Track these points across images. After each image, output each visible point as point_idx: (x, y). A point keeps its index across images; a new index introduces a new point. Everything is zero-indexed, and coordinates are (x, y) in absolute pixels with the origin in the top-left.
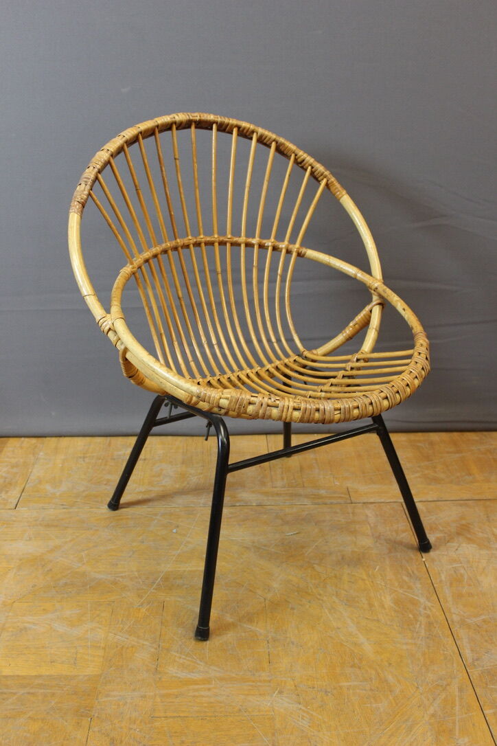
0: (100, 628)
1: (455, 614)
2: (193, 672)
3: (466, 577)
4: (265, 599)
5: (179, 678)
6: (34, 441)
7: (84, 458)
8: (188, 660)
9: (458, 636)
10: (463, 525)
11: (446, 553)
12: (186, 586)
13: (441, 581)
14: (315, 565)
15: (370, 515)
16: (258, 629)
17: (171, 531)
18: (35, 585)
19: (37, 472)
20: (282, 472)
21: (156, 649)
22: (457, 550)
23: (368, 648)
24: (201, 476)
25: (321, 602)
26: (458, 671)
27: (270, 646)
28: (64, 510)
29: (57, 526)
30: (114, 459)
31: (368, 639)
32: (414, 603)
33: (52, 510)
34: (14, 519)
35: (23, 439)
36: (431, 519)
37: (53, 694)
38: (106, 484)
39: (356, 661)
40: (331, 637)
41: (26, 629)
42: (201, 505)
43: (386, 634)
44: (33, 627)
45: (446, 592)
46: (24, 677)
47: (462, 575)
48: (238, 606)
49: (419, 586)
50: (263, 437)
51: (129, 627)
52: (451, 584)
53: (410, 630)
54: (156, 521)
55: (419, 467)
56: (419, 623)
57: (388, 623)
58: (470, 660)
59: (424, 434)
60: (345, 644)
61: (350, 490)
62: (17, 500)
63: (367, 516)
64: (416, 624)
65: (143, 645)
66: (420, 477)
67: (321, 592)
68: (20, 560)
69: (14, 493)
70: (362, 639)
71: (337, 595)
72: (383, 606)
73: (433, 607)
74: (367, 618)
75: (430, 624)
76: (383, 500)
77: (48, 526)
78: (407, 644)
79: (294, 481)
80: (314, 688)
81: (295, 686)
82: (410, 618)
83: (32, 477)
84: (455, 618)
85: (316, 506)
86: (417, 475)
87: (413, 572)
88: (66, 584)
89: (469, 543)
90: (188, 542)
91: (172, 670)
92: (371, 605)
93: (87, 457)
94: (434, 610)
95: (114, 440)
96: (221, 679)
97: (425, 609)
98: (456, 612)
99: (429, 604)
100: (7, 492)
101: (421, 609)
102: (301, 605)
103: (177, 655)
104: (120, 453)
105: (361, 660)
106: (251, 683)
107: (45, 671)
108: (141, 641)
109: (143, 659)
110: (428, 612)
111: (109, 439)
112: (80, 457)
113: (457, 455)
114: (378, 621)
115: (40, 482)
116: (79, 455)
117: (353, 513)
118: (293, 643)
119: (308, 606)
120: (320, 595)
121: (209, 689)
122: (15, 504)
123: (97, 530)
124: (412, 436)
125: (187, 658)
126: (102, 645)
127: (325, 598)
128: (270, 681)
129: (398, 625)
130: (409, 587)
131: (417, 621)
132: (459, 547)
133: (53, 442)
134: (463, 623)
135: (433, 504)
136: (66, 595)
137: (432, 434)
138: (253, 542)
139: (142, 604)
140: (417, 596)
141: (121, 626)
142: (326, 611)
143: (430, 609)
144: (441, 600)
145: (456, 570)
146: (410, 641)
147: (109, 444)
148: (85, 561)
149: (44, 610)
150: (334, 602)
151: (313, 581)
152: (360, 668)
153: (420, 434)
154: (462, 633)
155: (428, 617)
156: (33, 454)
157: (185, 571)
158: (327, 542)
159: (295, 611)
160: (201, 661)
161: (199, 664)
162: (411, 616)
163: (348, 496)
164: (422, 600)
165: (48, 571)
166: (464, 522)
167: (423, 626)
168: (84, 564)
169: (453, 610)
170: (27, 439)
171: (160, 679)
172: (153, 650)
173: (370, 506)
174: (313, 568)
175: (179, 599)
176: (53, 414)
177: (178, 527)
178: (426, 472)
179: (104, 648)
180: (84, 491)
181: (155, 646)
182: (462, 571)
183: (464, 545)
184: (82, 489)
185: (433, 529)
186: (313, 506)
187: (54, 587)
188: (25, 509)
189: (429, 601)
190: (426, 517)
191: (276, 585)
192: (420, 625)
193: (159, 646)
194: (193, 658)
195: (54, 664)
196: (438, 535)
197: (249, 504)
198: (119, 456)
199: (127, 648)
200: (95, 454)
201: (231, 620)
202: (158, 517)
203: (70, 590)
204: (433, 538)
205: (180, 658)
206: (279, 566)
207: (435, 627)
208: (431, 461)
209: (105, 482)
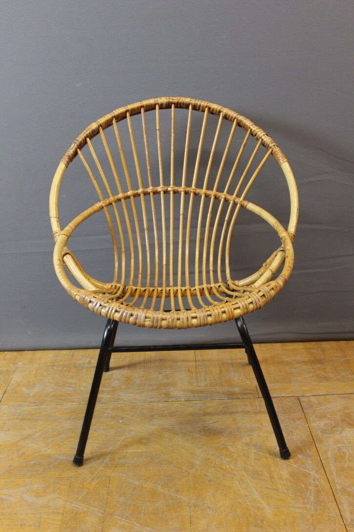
0: (60, 498)
1: (338, 483)
3: (347, 454)
4: (189, 474)
6: (15, 354)
7: (53, 366)
8: (127, 522)
9: (340, 501)
10: (346, 413)
11: (332, 436)
12: (127, 465)
13: (328, 458)
14: (229, 447)
16: (182, 497)
17: (118, 422)
18: (12, 466)
19: (16, 378)
20: (205, 375)
21: (103, 514)
22: (341, 433)
23: (268, 512)
24: (143, 378)
25: (232, 475)
26: (340, 529)
27: (192, 511)
28: (36, 407)
29: (29, 419)
30: (76, 367)
31: (268, 504)
32: (306, 475)
33: (27, 407)
35: (6, 352)
36: (321, 409)
38: (68, 386)
39: (259, 522)
40: (239, 503)
41: (2, 500)
42: (142, 401)
43: (282, 500)
44: (9, 498)
45: (332, 467)
47: (344, 453)
48: (168, 480)
49: (310, 462)
51: (83, 497)
52: (336, 460)
53: (302, 496)
54: (106, 414)
55: (313, 369)
56: (309, 491)
57: (286, 492)
58: (349, 521)
59: (317, 343)
60: (251, 508)
61: (258, 388)
64: (307, 492)
65: (93, 511)
66: (313, 376)
67: (233, 467)
70: (264, 504)
71: (246, 470)
72: (281, 479)
73: (320, 478)
74: (268, 488)
75: (318, 492)
76: (284, 395)
77: (23, 419)
78: (299, 508)
79: (214, 381)
83: (13, 382)
84: (338, 487)
85: (231, 400)
86: (311, 374)
88: (35, 464)
89: (351, 428)
90: (131, 430)
92: (272, 477)
93: (55, 365)
94: (322, 481)
95: (76, 352)
97: (314, 480)
98: (339, 482)
99: (317, 476)
101: (311, 480)
102: (217, 478)
103: (119, 518)
104: (81, 362)
105: (262, 521)
108: (91, 508)
109: (92, 522)
110: (317, 483)
111: (72, 351)
112: (50, 366)
113: (343, 359)
114: (277, 490)
115: (18, 385)
116: (49, 364)
117: (260, 405)
118: (210, 508)
119: (222, 479)
120: (232, 470)
123: (61, 422)
124: (308, 345)
125: (127, 521)
126: (61, 511)
127: (236, 473)
129: (293, 492)
130: (303, 463)
131: (307, 489)
132: (342, 431)
133: (29, 354)
134: (344, 491)
135: (322, 398)
136: (34, 473)
137: (324, 343)
138: (182, 429)
139: (93, 479)
140: (309, 470)
141: (77, 496)
142: (237, 482)
143: (318, 480)
144: (327, 473)
145: (339, 449)
146: (301, 505)
147: (73, 356)
148: (51, 445)
149: (17, 484)
150: (243, 475)
151: (227, 459)
152: (261, 527)
153: (314, 343)
154: (344, 499)
155: (317, 486)
156: (14, 365)
157: (127, 453)
158: (239, 428)
159: (212, 483)
160: (137, 523)
161: (136, 526)
162: (303, 486)
163: (256, 392)
164: (312, 473)
165: (22, 454)
166: (347, 411)
167: (312, 494)
168: (49, 448)
169: (336, 481)
170: (9, 353)
172: (100, 515)
173: (275, 400)
174: (227, 448)
175: (122, 475)
176: (30, 332)
177: (123, 418)
178: (318, 372)
179: (62, 514)
180: (52, 392)
181: (102, 511)
182: (344, 450)
183: (347, 429)
184: (50, 390)
185: (322, 417)
186: (229, 401)
187: (26, 467)
188: (6, 406)
189: (318, 474)
190: (317, 408)
191: (197, 463)
192: (310, 493)
193: (105, 511)
194: (131, 520)
195: (22, 527)
196: (326, 422)
197: (179, 400)
198: (80, 364)
199: (81, 513)
200: (61, 363)
201: (162, 491)
202: (108, 411)
203: (38, 469)
204: (322, 424)
205: (121, 520)
206: (200, 448)
207: (322, 495)
208: (322, 363)
209: (68, 385)
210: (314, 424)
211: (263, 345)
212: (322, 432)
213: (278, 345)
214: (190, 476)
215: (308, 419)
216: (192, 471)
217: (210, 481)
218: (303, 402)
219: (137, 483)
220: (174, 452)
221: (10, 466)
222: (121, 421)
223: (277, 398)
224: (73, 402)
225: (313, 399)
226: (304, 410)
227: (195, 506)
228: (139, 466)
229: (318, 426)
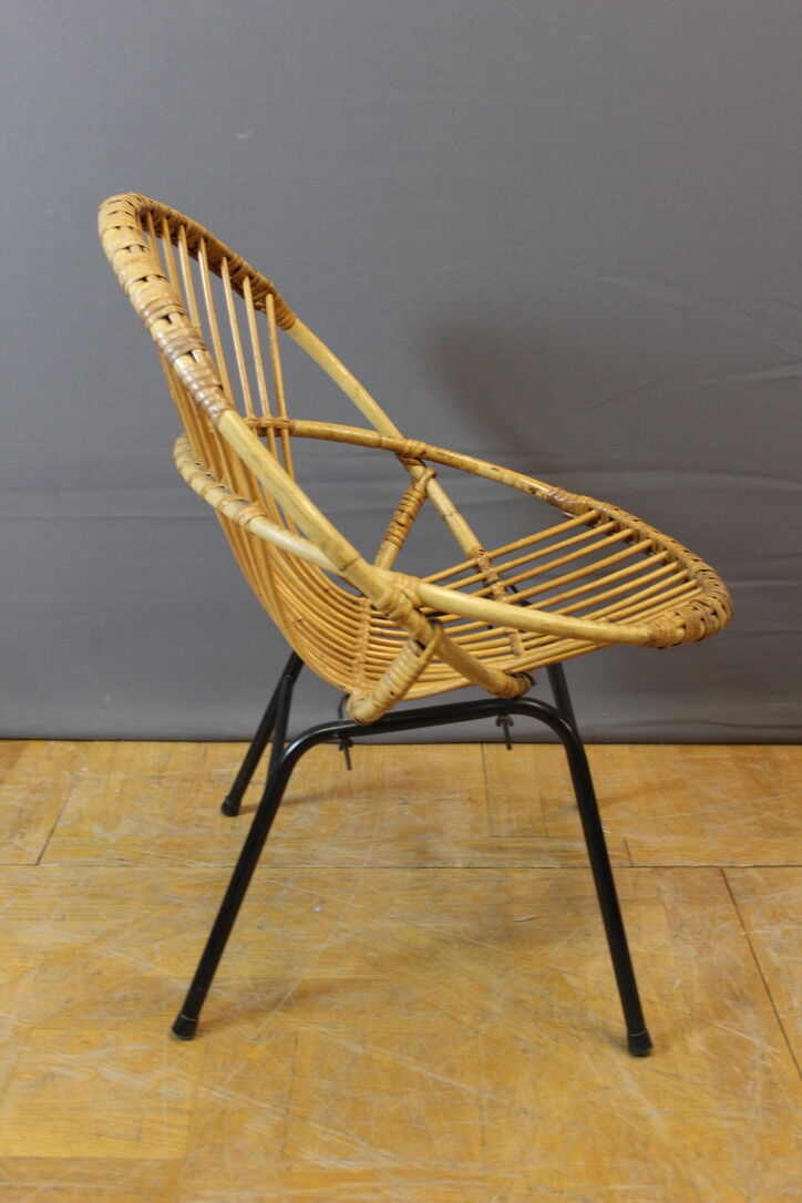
0: (184, 1077)
2: (348, 1160)
4: (477, 1032)
5: (323, 1168)
6: (71, 746)
7: (160, 778)
8: (339, 1138)
11: (800, 959)
12: (335, 1007)
13: (791, 1009)
14: (566, 976)
15: (663, 887)
16: (463, 1086)
17: (312, 908)
19: (77, 801)
20: (509, 809)
21: (282, 1116)
23: (660, 1126)
24: (367, 814)
25: (576, 1040)
27: (485, 1117)
28: (123, 869)
29: (109, 897)
30: (213, 782)
31: (660, 1108)
32: (743, 1046)
33: (102, 868)
34: (35, 882)
35: (52, 743)
36: (774, 898)
37: (100, 1192)
38: (196, 825)
40: (593, 1103)
41: (53, 1075)
42: (365, 865)
43: (691, 1100)
44: (67, 1073)
46: (48, 1161)
48: (429, 1045)
49: (751, 1016)
50: (477, 747)
51: (236, 1076)
53: (736, 1093)
54: (285, 892)
55: (754, 805)
56: (751, 1083)
57: (697, 1080)
59: (762, 747)
60: (619, 1116)
61: (629, 844)
62: (41, 848)
63: (659, 890)
64: (747, 1084)
65: (260, 1108)
66: (754, 823)
67: (576, 1023)
68: (45, 954)
69: (37, 837)
70: (648, 1108)
71: (604, 1029)
72: (687, 1053)
73: (776, 1054)
74: (658, 1072)
75: (772, 1086)
76: (687, 863)
77: (94, 896)
78: (729, 1119)
79: (529, 826)
80: (561, 1192)
81: (530, 1189)
82: (735, 1072)
83: (69, 810)
85: (570, 871)
86: (751, 819)
87: (741, 992)
88: (125, 998)
90: (342, 930)
91: (310, 1155)
93: (164, 777)
94: (779, 1060)
95: (212, 747)
96: (399, 1173)
97: (763, 1057)
99: (770, 1049)
100: (23, 835)
101: (755, 1058)
102: (541, 1045)
103: (322, 1128)
104: (221, 770)
105: (646, 1144)
106: (450, 1182)
107: (87, 1150)
108: (256, 1102)
109: (259, 1134)
110: (769, 1065)
111: (203, 745)
112: (153, 777)
114: (678, 1076)
115: (82, 819)
116: (151, 773)
117: (635, 884)
118: (526, 1113)
119: (552, 1047)
120: (573, 1027)
121: (375, 1190)
122: (37, 856)
123: (180, 905)
124: (741, 751)
125: (339, 1134)
126: (187, 1107)
127: (582, 1034)
128: (483, 1179)
129: (714, 1084)
130: (734, 1018)
131: (748, 1078)
133: (105, 749)
135: (777, 872)
136: (124, 1019)
137: (776, 748)
138: (458, 933)
139: (259, 1036)
140: (748, 1034)
141: (222, 1074)
142: (586, 1056)
143: (771, 1058)
144: (792, 1042)
146: (735, 1114)
147: (205, 756)
148: (159, 957)
149: (85, 1042)
150: (599, 1041)
151: (563, 1003)
152: (645, 1160)
153: (755, 748)
155: (768, 1071)
156: (71, 771)
157: (334, 980)
158: (588, 935)
159: (530, 1056)
160: (361, 1139)
161: (359, 1146)
162: (737, 1069)
163: (624, 855)
164: (758, 1041)
165: (94, 975)
167: (759, 1089)
168: (157, 964)
170: (59, 744)
171: (288, 1169)
172: (277, 1118)
173: (668, 873)
174: (564, 979)
175: (325, 1030)
176: (107, 700)
177: (323, 902)
178: (767, 814)
179: (190, 1113)
180: (158, 836)
181: (281, 1110)
184: (155, 833)
185: (776, 916)
186: (563, 871)
187: (105, 1003)
188: (54, 865)
189: (769, 1044)
190: (764, 894)
191: (495, 1008)
192: (754, 1086)
193: (288, 1111)
194: (347, 1134)
195: (102, 1138)
196: (788, 927)
197: (450, 864)
198: (223, 775)
199: (232, 1114)
200: (178, 773)
201: (416, 1069)
202: (290, 885)
203: (132, 1009)
204: (777, 932)
205: (325, 1133)
206: (501, 976)
207: (781, 1091)
208: (775, 795)
209: (196, 822)
210: (760, 932)
211: (639, 748)
212: (775, 950)
213: (673, 750)
214: (480, 1037)
215: (744, 918)
216: (484, 1027)
217: (525, 1051)
218: (733, 879)
219: (358, 1050)
220: (441, 983)
221: (69, 1000)
222: (318, 909)
223: (674, 870)
224: (208, 861)
225: (754, 873)
226: (736, 898)
227: (493, 1105)
228: (362, 1012)
229: (768, 935)
